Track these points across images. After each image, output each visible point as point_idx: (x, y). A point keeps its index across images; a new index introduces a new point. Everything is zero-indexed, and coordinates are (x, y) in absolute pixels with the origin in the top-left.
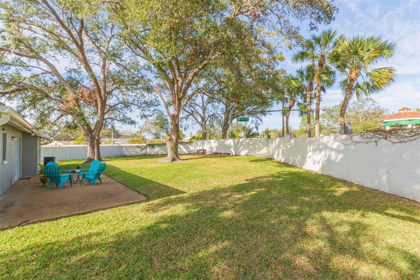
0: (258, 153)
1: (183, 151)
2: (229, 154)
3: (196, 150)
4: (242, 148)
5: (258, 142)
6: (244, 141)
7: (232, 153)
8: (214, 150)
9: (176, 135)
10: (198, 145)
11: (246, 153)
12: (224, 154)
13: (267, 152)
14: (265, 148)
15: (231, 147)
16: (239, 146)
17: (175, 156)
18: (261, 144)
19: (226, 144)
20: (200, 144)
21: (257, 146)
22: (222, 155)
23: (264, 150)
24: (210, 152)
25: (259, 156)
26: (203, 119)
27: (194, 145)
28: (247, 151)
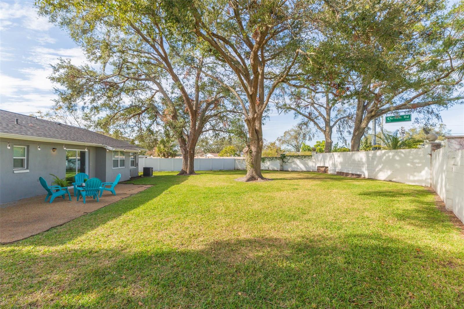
0: (412, 178)
1: (299, 168)
2: (359, 176)
3: (316, 167)
4: (380, 167)
5: (411, 157)
6: (384, 154)
7: (364, 175)
8: (339, 169)
9: (256, 146)
10: (318, 161)
11: (389, 176)
12: (353, 174)
13: (429, 177)
14: (426, 168)
15: (363, 164)
16: (375, 163)
17: (254, 174)
18: (417, 161)
19: (354, 160)
20: (321, 159)
21: (409, 164)
22: (350, 176)
23: (423, 173)
24: (333, 170)
25: (414, 184)
26: (327, 122)
27: (314, 160)
28: (389, 173)
